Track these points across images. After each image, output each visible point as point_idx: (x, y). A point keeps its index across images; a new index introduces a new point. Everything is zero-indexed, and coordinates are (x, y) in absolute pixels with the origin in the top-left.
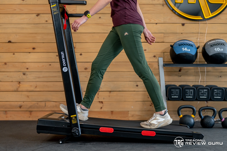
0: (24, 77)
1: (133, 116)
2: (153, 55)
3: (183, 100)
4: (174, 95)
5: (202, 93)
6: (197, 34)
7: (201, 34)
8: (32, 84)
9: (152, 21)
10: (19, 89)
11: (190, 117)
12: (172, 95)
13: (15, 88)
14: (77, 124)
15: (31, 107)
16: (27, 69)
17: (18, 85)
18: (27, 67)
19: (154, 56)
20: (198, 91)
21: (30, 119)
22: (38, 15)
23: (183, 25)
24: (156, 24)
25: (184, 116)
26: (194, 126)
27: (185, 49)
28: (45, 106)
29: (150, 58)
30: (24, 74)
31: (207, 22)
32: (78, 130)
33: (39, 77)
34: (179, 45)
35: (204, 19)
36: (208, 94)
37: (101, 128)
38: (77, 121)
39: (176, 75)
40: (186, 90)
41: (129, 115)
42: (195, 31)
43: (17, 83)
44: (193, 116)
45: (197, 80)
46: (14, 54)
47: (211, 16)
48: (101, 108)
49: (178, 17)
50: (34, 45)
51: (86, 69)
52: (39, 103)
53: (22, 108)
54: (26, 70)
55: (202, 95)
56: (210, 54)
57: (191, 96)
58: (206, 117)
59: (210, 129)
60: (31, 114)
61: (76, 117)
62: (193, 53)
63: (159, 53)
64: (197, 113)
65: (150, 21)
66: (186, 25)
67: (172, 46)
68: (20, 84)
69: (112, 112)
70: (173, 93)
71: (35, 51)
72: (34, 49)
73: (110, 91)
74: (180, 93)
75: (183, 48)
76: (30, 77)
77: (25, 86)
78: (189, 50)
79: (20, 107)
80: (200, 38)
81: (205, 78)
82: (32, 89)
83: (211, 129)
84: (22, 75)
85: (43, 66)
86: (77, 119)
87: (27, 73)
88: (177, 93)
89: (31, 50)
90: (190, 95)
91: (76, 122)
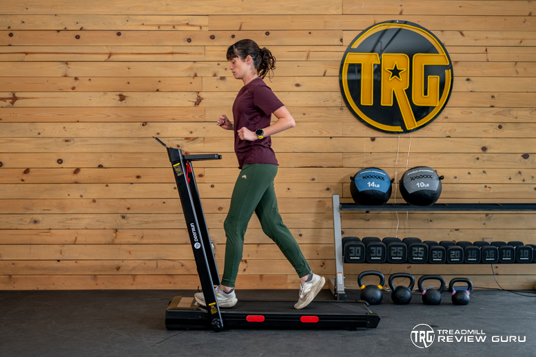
0: (123, 221)
1: (293, 283)
2: (326, 188)
3: (366, 262)
4: (353, 255)
5: (394, 253)
6: (394, 155)
7: (401, 155)
8: (136, 232)
9: (325, 134)
10: (116, 241)
11: (376, 287)
12: (351, 255)
13: (109, 239)
14: (217, 313)
15: (134, 268)
16: (129, 209)
17: (115, 235)
18: (128, 206)
19: (328, 189)
20: (390, 249)
21: (134, 288)
22: (144, 124)
23: (373, 139)
24: (331, 138)
25: (367, 287)
26: (382, 301)
27: (373, 185)
28: (157, 267)
29: (321, 191)
30: (123, 217)
31: (411, 135)
32: (219, 322)
33: (147, 222)
34: (364, 177)
35: (406, 131)
36: (404, 253)
37: (248, 317)
38: (217, 310)
39: (361, 219)
40: (372, 248)
41: (288, 281)
42: (391, 149)
43: (112, 231)
44: (380, 287)
45: (394, 227)
46: (107, 186)
47: (417, 126)
48: (245, 270)
49: (365, 128)
50: (138, 172)
51: (220, 209)
52: (148, 262)
53: (120, 270)
54: (126, 211)
55: (395, 255)
56: (410, 192)
57: (379, 257)
58: (399, 288)
59: (403, 306)
60: (134, 280)
61: (215, 306)
62: (385, 190)
63: (335, 184)
64: (386, 282)
65: (322, 133)
66: (377, 139)
67: (353, 179)
68: (117, 233)
69: (261, 276)
70: (352, 253)
71: (140, 180)
72: (138, 177)
73: (259, 244)
74: (362, 252)
75: (369, 183)
76: (133, 221)
77: (125, 236)
78: (378, 186)
79: (118, 269)
80: (399, 161)
81: (406, 223)
82: (136, 240)
83: (405, 306)
84: (120, 218)
85: (153, 204)
86: (217, 308)
87: (127, 215)
88: (358, 253)
89: (135, 180)
90: (378, 255)
91: (215, 312)
